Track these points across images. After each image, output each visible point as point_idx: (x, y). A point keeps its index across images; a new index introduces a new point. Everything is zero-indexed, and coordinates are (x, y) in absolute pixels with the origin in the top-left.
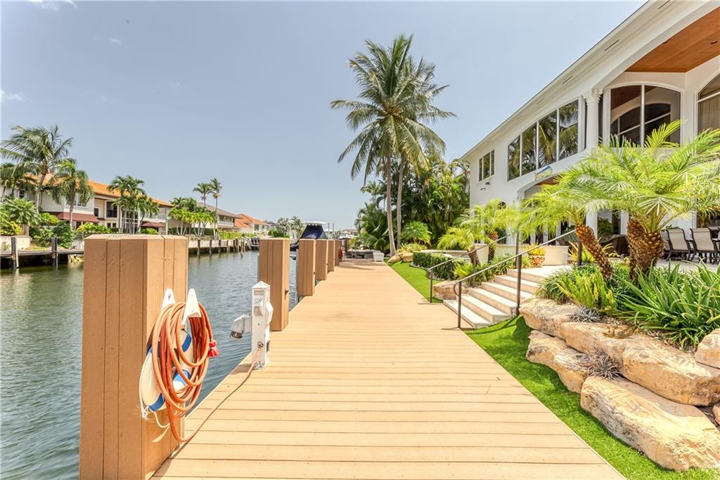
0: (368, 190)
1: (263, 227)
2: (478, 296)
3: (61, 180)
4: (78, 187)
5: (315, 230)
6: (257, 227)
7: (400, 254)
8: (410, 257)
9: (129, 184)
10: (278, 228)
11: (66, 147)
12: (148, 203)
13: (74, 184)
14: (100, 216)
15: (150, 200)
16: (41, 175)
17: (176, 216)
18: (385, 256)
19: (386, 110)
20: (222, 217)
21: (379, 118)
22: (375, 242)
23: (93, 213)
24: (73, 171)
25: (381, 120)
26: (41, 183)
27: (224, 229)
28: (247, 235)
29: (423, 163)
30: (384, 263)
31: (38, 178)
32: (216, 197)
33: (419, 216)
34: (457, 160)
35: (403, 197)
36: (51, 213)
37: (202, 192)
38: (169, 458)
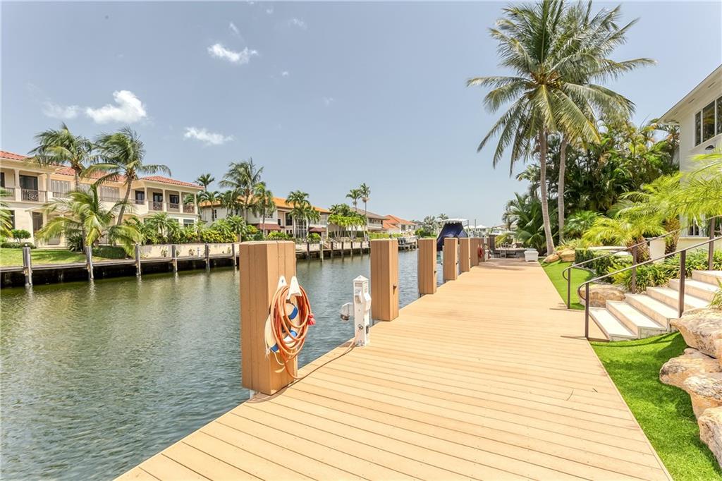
0: (525, 177)
1: (410, 227)
2: (635, 305)
3: (257, 200)
4: (267, 203)
5: (454, 228)
6: (403, 227)
7: (558, 252)
8: (572, 256)
9: (298, 197)
10: (424, 227)
11: (260, 174)
12: (312, 212)
13: (264, 201)
14: (282, 225)
15: (314, 209)
16: (245, 197)
17: (333, 221)
18: (539, 256)
19: (537, 80)
20: (372, 220)
21: (528, 91)
22: (529, 238)
23: (277, 223)
24: (264, 191)
25: (530, 93)
26: (246, 203)
27: (373, 231)
28: (394, 236)
29: (590, 134)
30: (538, 262)
31: (244, 199)
32: (365, 201)
33: (592, 203)
34: (656, 121)
35: (567, 181)
36: (253, 225)
37: (353, 198)
38: (286, 386)
